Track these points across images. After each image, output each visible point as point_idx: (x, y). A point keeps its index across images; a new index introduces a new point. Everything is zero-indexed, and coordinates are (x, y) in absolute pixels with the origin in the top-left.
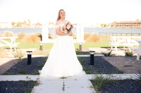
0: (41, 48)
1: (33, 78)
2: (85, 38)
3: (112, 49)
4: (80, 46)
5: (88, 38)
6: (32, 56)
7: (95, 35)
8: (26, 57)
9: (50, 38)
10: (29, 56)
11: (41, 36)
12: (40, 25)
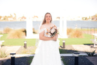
3: (95, 46)
4: (64, 44)
5: (71, 34)
7: (77, 31)
9: (34, 33)
11: (25, 31)
12: (25, 18)
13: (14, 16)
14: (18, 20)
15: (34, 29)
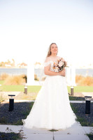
0: (26, 91)
1: (15, 129)
2: (77, 81)
4: (72, 90)
5: (80, 81)
6: (15, 101)
7: (88, 78)
8: (8, 101)
9: (36, 79)
10: (12, 101)
11: (26, 78)
12: (25, 65)
13: (12, 62)
14: (17, 67)
15: (35, 76)
